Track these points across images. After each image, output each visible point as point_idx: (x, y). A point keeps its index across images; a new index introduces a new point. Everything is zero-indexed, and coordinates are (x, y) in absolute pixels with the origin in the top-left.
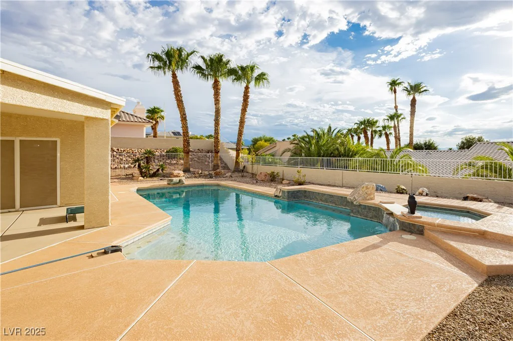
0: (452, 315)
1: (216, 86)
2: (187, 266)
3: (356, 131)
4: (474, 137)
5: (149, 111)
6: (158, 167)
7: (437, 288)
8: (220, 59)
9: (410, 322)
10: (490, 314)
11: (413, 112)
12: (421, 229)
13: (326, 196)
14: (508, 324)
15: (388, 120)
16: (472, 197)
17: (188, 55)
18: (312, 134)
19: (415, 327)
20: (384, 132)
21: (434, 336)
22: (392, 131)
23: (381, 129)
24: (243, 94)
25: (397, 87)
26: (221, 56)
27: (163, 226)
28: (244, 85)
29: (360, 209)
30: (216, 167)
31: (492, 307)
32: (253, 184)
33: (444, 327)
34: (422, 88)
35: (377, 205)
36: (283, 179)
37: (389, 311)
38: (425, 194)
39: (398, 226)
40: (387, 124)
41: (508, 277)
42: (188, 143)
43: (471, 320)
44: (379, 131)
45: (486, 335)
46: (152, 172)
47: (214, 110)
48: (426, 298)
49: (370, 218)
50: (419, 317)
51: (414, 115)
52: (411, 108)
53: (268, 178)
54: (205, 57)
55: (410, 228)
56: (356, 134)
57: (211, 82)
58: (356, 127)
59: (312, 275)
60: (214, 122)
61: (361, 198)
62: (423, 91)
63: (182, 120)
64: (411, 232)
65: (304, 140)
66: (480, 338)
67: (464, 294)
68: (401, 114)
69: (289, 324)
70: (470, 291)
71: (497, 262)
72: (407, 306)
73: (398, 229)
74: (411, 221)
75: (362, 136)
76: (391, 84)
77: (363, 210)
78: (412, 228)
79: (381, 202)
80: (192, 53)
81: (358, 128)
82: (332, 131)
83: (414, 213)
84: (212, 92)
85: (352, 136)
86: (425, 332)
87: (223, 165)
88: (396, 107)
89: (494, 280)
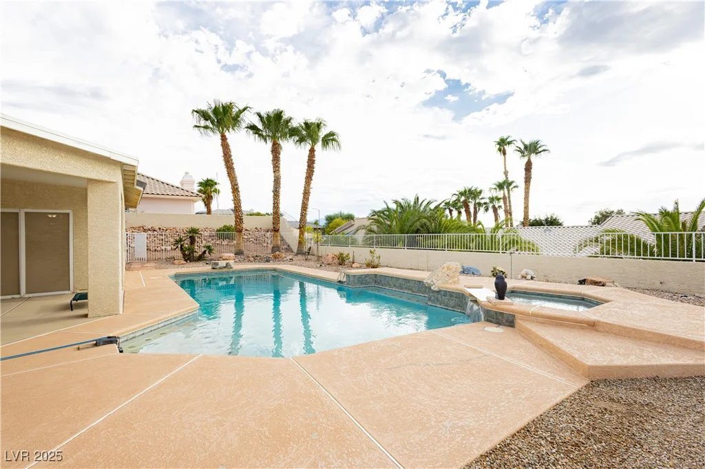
0: (522, 431)
1: (276, 150)
2: (186, 362)
3: (455, 204)
4: (611, 210)
5: (201, 184)
6: (203, 249)
7: (511, 395)
8: (279, 115)
9: (458, 439)
10: (579, 431)
11: (528, 180)
12: (511, 319)
13: (400, 281)
14: (602, 446)
15: (495, 189)
16: (591, 280)
17: (241, 112)
18: (394, 206)
19: (463, 446)
20: (491, 205)
21: (488, 459)
22: (501, 203)
23: (487, 201)
24: (307, 158)
25: (506, 147)
26: (281, 112)
27: (187, 316)
28: (309, 147)
29: (439, 296)
30: (276, 248)
31: (584, 421)
32: (317, 267)
33: (506, 446)
34: (540, 147)
35: (461, 290)
36: (353, 263)
37: (433, 423)
38: (529, 277)
39: (483, 316)
40: (495, 195)
41: (620, 382)
42: (241, 219)
43: (549, 439)
44: (485, 203)
45: (566, 460)
46: (196, 255)
47: (273, 179)
48: (491, 407)
49: (452, 307)
50: (474, 432)
51: (529, 182)
52: (526, 174)
53: (336, 261)
54: (262, 114)
55: (497, 319)
56: (456, 209)
57: (270, 144)
58: (455, 198)
59: (344, 375)
60: (272, 194)
61: (440, 282)
62: (540, 152)
63: (233, 192)
64: (499, 323)
65: (384, 214)
66: (554, 465)
67: (549, 403)
68: (512, 182)
69: (288, 436)
70: (558, 400)
71: (604, 361)
72: (461, 418)
73: (483, 319)
74: (497, 309)
75: (463, 210)
76: (499, 144)
77: (443, 297)
78: (500, 318)
79: (465, 286)
80: (245, 109)
81: (458, 200)
82: (420, 203)
83: (503, 298)
84: (271, 157)
85: (451, 211)
86: (477, 454)
87: (286, 247)
88: (506, 173)
89: (599, 385)
